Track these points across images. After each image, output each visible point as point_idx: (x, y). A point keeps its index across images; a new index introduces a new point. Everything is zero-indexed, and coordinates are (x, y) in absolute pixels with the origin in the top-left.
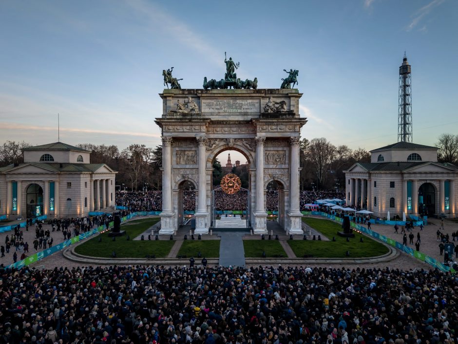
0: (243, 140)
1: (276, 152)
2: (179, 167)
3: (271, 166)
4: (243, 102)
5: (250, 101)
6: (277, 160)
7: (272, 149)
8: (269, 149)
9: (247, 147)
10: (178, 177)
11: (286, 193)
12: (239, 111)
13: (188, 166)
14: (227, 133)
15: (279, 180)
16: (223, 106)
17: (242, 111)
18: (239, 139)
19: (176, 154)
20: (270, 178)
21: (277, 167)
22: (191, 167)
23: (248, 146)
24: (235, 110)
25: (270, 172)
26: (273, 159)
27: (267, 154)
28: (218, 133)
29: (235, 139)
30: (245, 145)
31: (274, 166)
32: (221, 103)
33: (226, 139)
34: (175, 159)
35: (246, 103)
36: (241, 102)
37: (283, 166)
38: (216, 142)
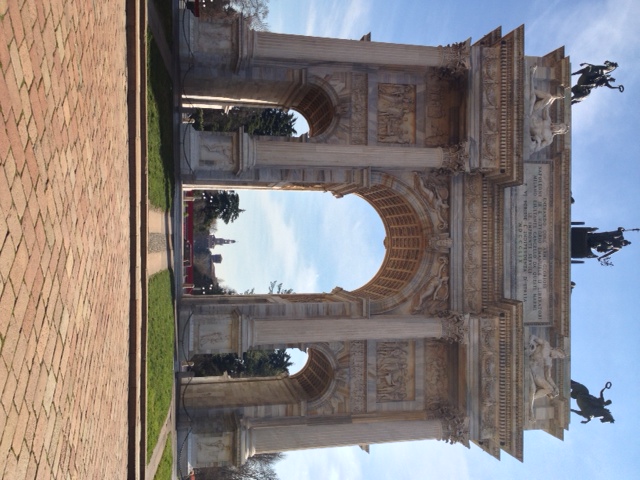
0: (445, 278)
1: (410, 373)
2: (370, 90)
3: (372, 360)
4: (541, 277)
5: (545, 294)
6: (388, 378)
7: (420, 360)
8: (420, 352)
9: (425, 288)
10: (343, 85)
11: (296, 406)
12: (521, 266)
13: (372, 116)
14: (466, 231)
15: (333, 385)
16: (531, 220)
17: (520, 275)
18: (448, 265)
19: (406, 85)
20: (339, 357)
21: (369, 378)
22: (372, 127)
23: (429, 293)
24: (521, 255)
25: (357, 359)
26: (391, 364)
27: (405, 348)
28: (466, 207)
29: (448, 256)
30: (432, 284)
31: (371, 370)
32: (541, 215)
33: (448, 230)
34: (393, 81)
35: (541, 285)
36: (542, 272)
37: (372, 395)
38: (440, 200)
